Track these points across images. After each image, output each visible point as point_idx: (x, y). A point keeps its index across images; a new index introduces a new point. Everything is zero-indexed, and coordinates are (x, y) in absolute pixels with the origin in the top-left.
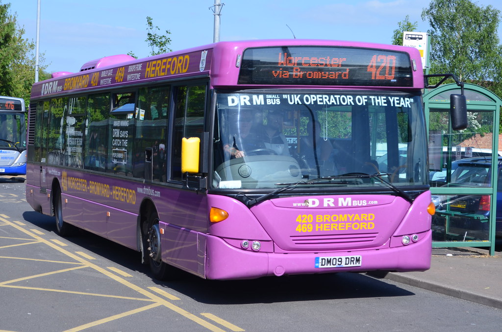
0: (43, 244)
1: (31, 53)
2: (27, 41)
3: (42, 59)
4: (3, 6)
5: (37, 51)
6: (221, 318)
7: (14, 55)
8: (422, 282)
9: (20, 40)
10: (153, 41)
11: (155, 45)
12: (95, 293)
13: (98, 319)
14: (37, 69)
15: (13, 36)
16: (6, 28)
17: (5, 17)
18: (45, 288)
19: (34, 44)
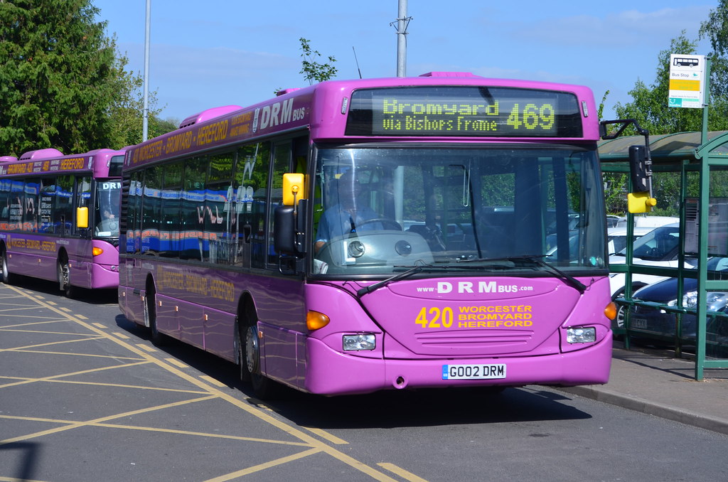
0: (153, 365)
1: (137, 92)
2: (131, 74)
3: (154, 100)
4: (97, 24)
5: (146, 89)
6: (407, 470)
7: (113, 95)
8: (699, 418)
9: (122, 73)
10: (312, 72)
11: (314, 78)
12: (227, 435)
13: (230, 471)
14: (145, 114)
15: (111, 68)
16: (102, 56)
17: (99, 40)
18: (155, 427)
19: (142, 78)
